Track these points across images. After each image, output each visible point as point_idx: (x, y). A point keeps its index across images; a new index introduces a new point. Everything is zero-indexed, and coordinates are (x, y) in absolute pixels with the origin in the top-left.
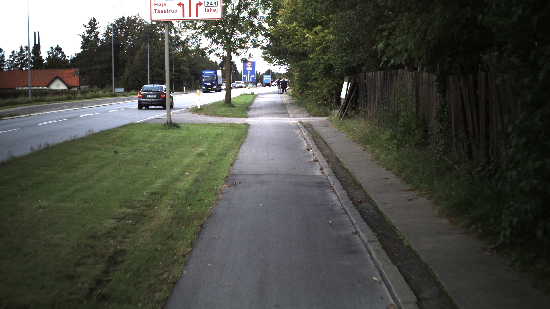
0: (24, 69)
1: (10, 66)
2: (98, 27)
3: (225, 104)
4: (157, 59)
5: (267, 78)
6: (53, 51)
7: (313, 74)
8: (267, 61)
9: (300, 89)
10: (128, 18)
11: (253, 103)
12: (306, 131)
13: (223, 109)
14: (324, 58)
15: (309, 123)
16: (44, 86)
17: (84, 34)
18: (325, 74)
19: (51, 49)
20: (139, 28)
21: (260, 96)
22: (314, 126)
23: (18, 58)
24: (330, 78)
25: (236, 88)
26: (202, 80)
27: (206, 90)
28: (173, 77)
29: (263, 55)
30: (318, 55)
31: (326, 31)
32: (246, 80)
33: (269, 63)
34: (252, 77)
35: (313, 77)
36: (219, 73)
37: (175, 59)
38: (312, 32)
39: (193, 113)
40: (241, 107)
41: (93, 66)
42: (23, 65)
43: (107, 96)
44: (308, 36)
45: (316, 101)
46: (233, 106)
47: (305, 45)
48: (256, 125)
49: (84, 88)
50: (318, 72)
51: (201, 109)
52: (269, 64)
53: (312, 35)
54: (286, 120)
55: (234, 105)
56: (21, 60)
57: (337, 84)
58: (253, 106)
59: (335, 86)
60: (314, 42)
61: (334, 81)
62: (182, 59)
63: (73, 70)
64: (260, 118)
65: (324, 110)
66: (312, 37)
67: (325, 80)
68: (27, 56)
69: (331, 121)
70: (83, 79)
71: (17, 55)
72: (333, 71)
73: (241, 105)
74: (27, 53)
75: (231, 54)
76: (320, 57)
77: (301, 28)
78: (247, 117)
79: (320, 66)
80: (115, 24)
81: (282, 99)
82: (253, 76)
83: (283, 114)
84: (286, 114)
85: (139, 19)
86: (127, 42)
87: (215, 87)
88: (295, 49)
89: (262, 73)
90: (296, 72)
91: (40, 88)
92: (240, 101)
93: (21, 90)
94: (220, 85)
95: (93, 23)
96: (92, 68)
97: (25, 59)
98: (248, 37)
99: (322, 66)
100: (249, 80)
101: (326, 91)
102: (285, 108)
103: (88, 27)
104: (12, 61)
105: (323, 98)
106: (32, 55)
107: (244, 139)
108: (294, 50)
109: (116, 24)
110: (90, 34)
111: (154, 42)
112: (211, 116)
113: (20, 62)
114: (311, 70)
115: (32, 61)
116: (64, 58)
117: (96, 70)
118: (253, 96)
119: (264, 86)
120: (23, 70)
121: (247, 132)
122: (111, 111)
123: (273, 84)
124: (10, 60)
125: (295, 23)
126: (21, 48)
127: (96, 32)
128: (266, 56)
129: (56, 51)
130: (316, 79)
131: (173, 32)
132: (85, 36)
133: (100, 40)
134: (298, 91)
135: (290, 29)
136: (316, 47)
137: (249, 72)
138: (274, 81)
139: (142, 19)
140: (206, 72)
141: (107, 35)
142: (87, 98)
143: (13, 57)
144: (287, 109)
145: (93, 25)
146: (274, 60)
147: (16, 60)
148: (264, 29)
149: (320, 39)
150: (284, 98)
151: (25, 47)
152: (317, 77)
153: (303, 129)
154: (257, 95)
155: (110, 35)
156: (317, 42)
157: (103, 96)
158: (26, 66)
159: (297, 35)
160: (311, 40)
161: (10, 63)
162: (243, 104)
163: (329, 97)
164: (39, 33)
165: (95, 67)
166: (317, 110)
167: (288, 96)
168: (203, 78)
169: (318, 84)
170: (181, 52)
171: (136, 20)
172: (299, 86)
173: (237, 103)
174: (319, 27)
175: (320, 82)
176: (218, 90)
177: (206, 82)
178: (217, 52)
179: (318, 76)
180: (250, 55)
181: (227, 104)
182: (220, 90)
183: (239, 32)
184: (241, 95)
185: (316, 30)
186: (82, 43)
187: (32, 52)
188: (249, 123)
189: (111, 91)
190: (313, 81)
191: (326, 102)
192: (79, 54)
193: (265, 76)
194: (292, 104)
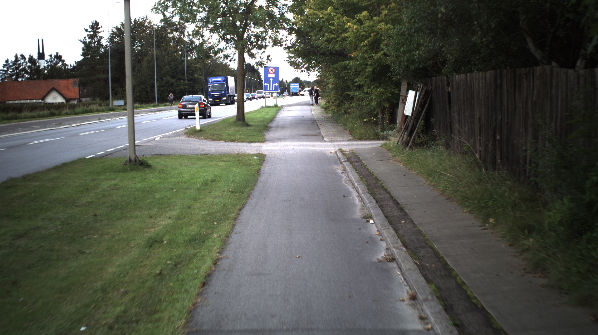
0: (20, 80)
1: (3, 77)
2: (101, 31)
3: (236, 122)
4: (167, 67)
5: (295, 87)
6: (53, 59)
7: (357, 80)
8: (294, 67)
9: (336, 100)
10: (135, 21)
11: (275, 119)
12: (354, 171)
13: (232, 130)
14: (373, 56)
15: (354, 153)
16: (39, 99)
17: (86, 39)
18: (373, 80)
19: (50, 57)
20: (148, 31)
21: (285, 109)
22: (363, 160)
23: (12, 68)
24: (380, 85)
25: (255, 98)
26: (208, 89)
27: (213, 103)
28: (186, 86)
29: (288, 59)
30: (364, 53)
31: (374, 18)
32: (268, 90)
33: (296, 68)
34: (275, 86)
35: (356, 84)
36: (231, 81)
37: (188, 67)
38: (355, 20)
39: (189, 137)
40: (259, 126)
41: (96, 76)
42: (18, 75)
43: (103, 111)
44: (350, 27)
45: (361, 117)
46: (248, 125)
47: (345, 39)
48: (274, 157)
49: (86, 100)
50: (363, 78)
51: (200, 131)
52: (296, 70)
53: (355, 24)
54: (319, 146)
55: (250, 123)
56: (17, 70)
57: (390, 93)
58: (274, 124)
59: (387, 96)
60: (358, 34)
61: (387, 89)
62: (196, 66)
63: (71, 81)
64: (282, 143)
65: (374, 131)
66: (355, 27)
67: (374, 88)
68: (23, 65)
69: (389, 150)
70: (85, 91)
71: (12, 65)
72: (390, 73)
73: (259, 121)
74: (23, 62)
75: (243, 55)
76: (366, 56)
77: (338, 15)
78: (263, 142)
79: (367, 69)
80: (120, 27)
81: (313, 112)
82: (277, 84)
83: (314, 137)
84: (320, 137)
85: (148, 21)
86: (135, 47)
87: (225, 98)
88: (330, 46)
89: (288, 81)
90: (330, 79)
91: (34, 101)
92: (259, 116)
93: (12, 104)
94: (232, 96)
95: (95, 26)
96: (94, 77)
97: (21, 69)
98: (266, 32)
99: (369, 69)
100: (271, 90)
101: (376, 103)
102: (317, 127)
103: (90, 32)
104: (6, 71)
105: (371, 114)
106: (28, 64)
107: (250, 191)
108: (329, 48)
109: (122, 28)
110: (92, 39)
111: (165, 47)
112: (213, 140)
113: (15, 72)
114: (353, 75)
115: (29, 71)
116: (65, 67)
117: (99, 79)
118: (277, 108)
119: (291, 96)
120: (18, 80)
121: (258, 171)
122: (83, 134)
123: (301, 93)
124: (3, 70)
125: (330, 8)
126: (16, 56)
127: (98, 38)
128: (292, 60)
129: (56, 60)
130: (360, 87)
131: (186, 36)
132: (86, 42)
133: (103, 46)
134: (333, 103)
135: (323, 17)
136: (361, 42)
137: (271, 80)
138: (302, 90)
139: (151, 21)
140: (214, 80)
141: (111, 39)
142: (76, 114)
143: (6, 67)
144: (320, 129)
145: (95, 29)
146: (302, 65)
147: (10, 70)
148: (288, 21)
149: (366, 30)
150: (315, 112)
151: (20, 55)
152: (361, 83)
153: (347, 165)
154: (281, 108)
155: (115, 40)
156: (362, 34)
157: (98, 111)
158: (23, 77)
159: (333, 25)
160: (353, 31)
161: (3, 74)
162: (261, 121)
163: (379, 112)
164: (43, 40)
165: (97, 76)
166: (363, 131)
167: (319, 108)
168: (210, 87)
169: (363, 94)
170: (196, 58)
171: (144, 23)
172: (335, 97)
173: (253, 119)
174: (365, 13)
175: (365, 91)
176: (229, 102)
177: (213, 91)
178: (225, 53)
179: (363, 83)
180: (268, 57)
181: (238, 122)
182: (232, 103)
183: (253, 26)
184: (263, 107)
185: (360, 17)
186: (83, 49)
187: (28, 61)
188: (266, 153)
189: (108, 105)
190: (356, 90)
191: (375, 119)
192: (80, 62)
193: (291, 85)
194: (326, 120)
